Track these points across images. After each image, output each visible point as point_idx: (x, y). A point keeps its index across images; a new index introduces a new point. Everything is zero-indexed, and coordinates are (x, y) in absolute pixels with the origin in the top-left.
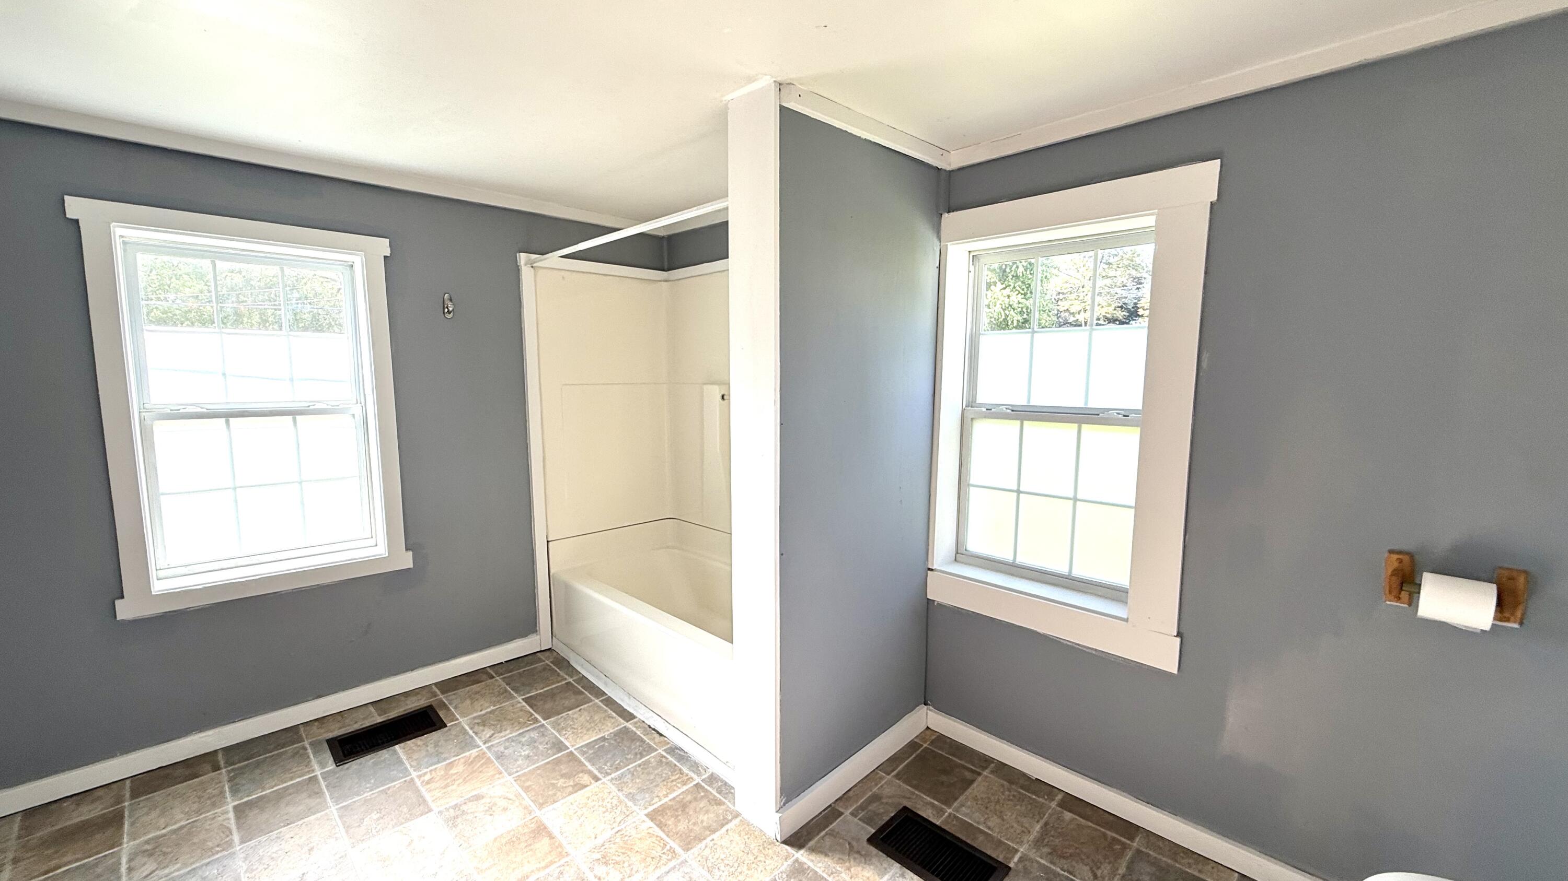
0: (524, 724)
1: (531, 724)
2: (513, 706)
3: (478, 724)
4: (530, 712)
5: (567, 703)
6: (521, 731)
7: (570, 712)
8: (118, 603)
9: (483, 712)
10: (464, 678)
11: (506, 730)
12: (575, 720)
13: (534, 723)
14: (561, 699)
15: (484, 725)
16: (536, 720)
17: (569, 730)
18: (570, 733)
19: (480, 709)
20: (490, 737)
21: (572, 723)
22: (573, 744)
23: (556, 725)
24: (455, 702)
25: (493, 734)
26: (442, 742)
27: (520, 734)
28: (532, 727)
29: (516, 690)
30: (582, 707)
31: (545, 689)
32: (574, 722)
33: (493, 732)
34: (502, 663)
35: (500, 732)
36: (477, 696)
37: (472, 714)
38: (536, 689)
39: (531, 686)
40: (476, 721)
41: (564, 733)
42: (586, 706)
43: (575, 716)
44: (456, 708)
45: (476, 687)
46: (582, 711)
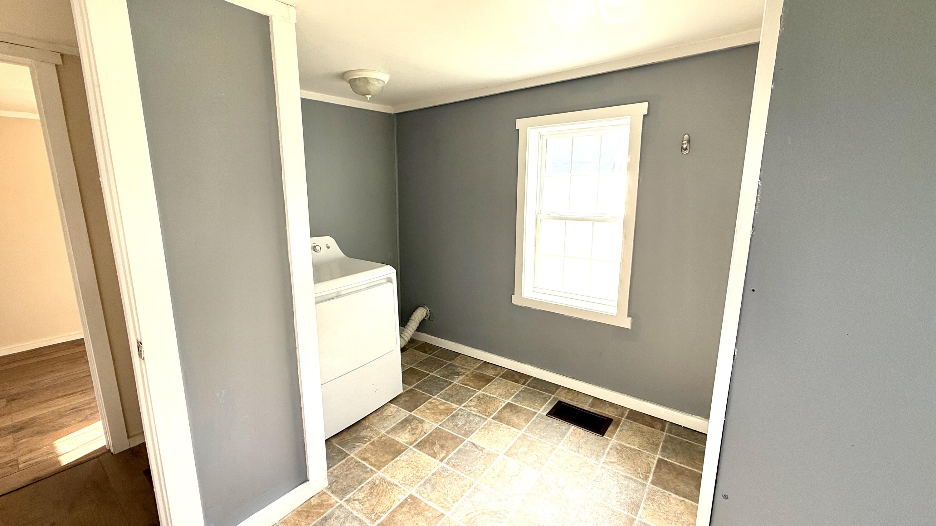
0: (637, 473)
1: (640, 477)
2: (648, 457)
3: (617, 449)
4: (650, 470)
5: (682, 487)
6: (629, 475)
7: (673, 495)
8: (513, 295)
9: (628, 445)
10: (647, 418)
11: (623, 467)
12: (668, 503)
13: (643, 479)
14: (682, 481)
15: (618, 453)
16: (646, 478)
17: (655, 505)
18: (652, 508)
19: (629, 442)
20: (611, 462)
21: (663, 503)
22: (642, 516)
23: (652, 493)
24: (626, 427)
25: (615, 462)
26: (590, 443)
27: (626, 477)
28: (638, 479)
29: (664, 449)
30: (686, 500)
31: (682, 465)
32: (666, 503)
33: (616, 461)
34: (681, 426)
35: (619, 465)
36: (639, 434)
37: (622, 441)
38: (677, 460)
39: (676, 454)
40: (618, 447)
41: (649, 503)
42: (690, 502)
43: (672, 501)
44: (620, 431)
45: (645, 428)
46: (683, 503)
